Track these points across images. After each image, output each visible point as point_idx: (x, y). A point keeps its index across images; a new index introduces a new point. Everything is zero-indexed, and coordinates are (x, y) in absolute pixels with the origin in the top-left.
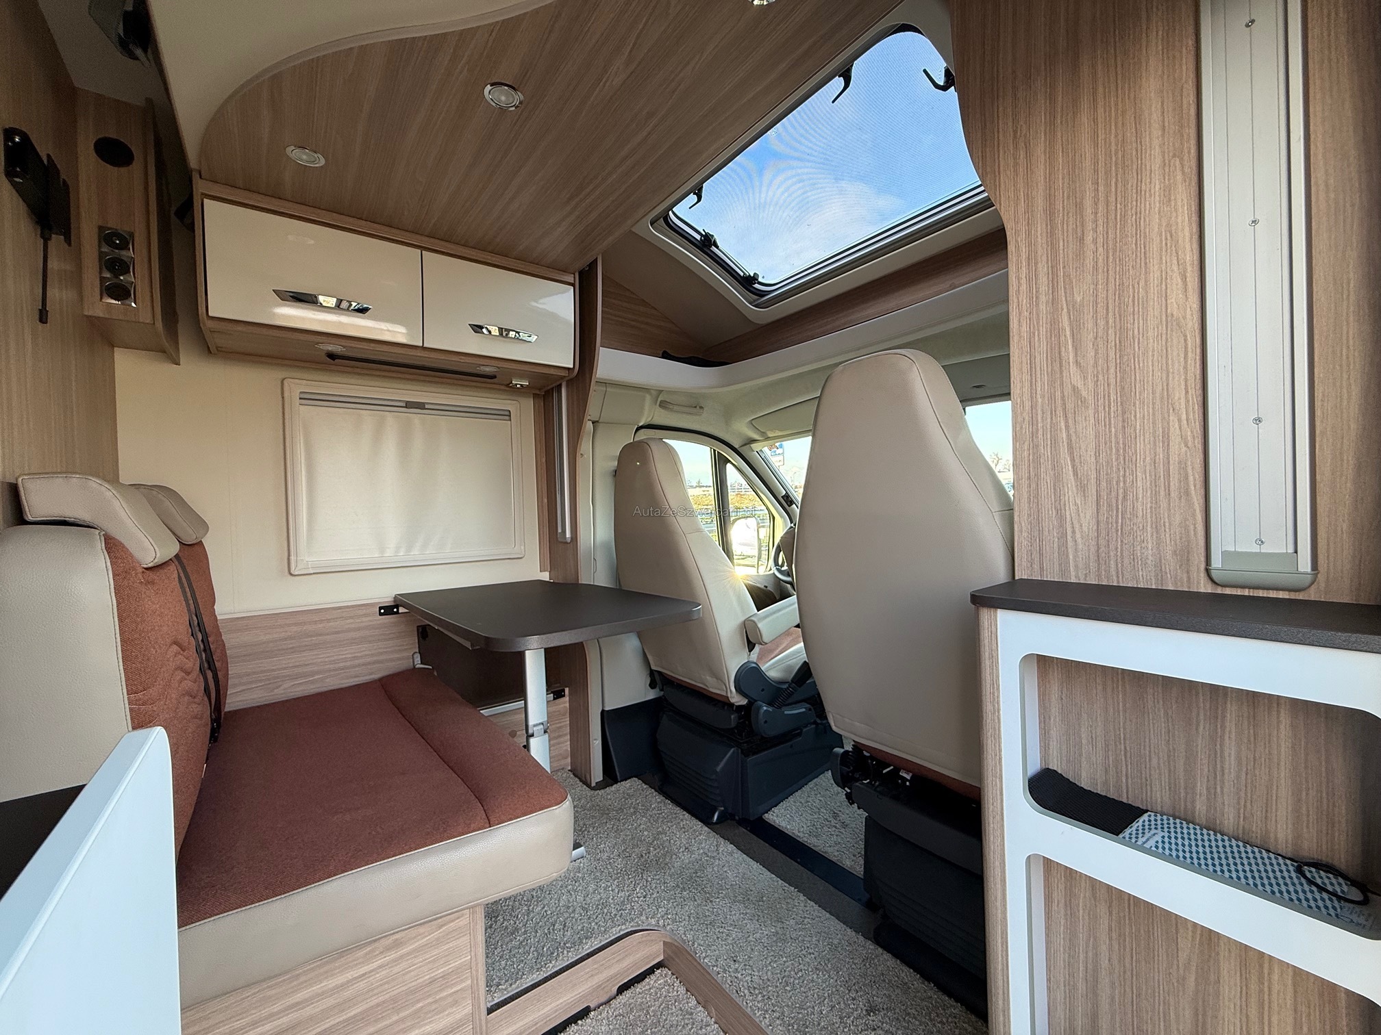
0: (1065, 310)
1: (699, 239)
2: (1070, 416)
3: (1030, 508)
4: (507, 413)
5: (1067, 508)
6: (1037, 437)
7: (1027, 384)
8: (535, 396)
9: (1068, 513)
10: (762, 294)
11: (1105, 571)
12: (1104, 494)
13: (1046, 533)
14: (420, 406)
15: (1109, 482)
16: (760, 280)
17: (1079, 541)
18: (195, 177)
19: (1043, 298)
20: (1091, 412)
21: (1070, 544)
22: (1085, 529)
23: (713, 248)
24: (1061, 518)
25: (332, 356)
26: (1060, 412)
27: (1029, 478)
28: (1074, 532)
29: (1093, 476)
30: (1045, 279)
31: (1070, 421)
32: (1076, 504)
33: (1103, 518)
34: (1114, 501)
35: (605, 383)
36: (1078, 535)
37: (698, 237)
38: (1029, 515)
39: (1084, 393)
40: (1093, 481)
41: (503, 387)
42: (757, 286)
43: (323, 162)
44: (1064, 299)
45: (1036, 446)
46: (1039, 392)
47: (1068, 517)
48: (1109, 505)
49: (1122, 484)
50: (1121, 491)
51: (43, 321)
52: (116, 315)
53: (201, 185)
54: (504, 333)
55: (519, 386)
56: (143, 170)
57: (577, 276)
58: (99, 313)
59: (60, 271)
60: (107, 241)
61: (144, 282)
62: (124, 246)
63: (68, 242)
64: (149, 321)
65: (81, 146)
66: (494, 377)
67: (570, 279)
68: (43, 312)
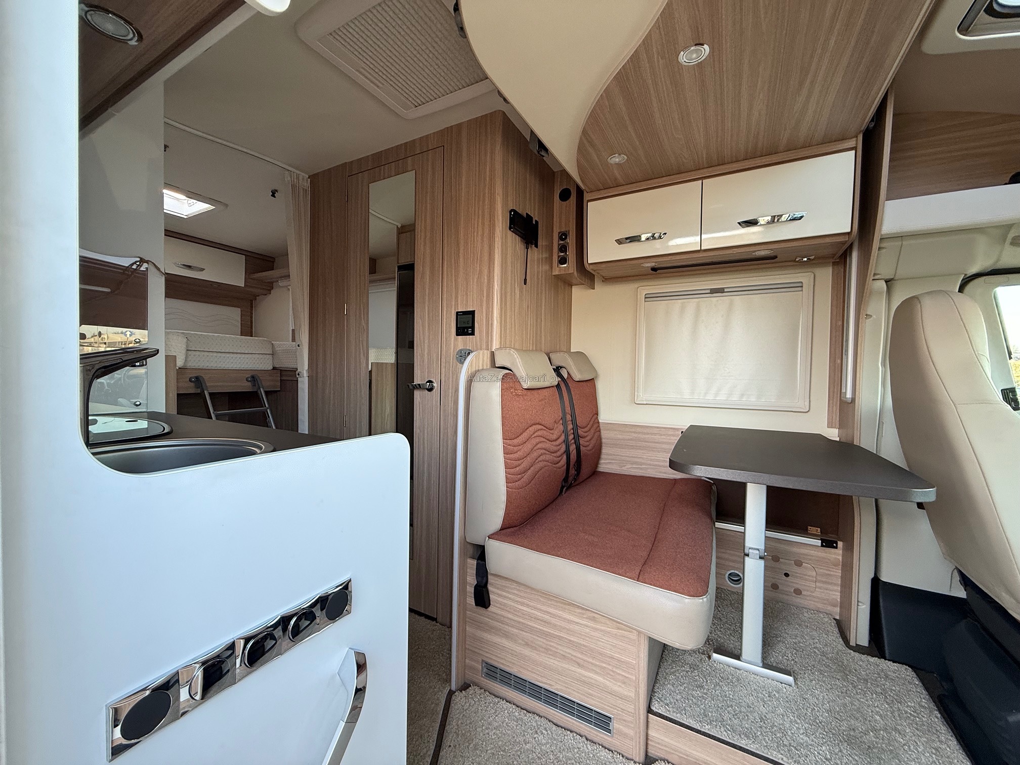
4: (800, 285)
8: (834, 264)
14: (721, 291)
18: (585, 194)
25: (654, 269)
35: (900, 237)
41: (791, 263)
43: (626, 157)
51: (525, 283)
52: (563, 272)
53: (587, 197)
54: (775, 220)
55: (806, 259)
56: (573, 198)
57: (860, 137)
58: (557, 273)
59: (538, 260)
60: (561, 238)
61: (571, 254)
62: (566, 238)
63: (536, 246)
64: (572, 272)
65: (555, 198)
66: (775, 257)
67: (851, 143)
68: (525, 280)
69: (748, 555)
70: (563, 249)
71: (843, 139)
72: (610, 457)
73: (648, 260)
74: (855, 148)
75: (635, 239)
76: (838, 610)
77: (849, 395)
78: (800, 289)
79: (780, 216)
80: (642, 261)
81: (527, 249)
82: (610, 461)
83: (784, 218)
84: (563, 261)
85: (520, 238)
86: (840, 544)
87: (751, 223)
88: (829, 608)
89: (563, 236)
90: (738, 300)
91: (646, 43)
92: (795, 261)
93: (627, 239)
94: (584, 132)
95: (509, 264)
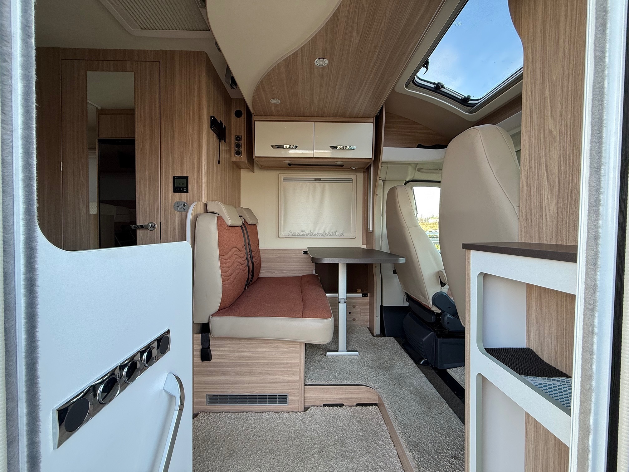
0: (548, 87)
1: (434, 87)
2: (547, 148)
3: (527, 203)
4: (351, 180)
5: (544, 201)
6: (531, 162)
7: (528, 133)
8: (364, 172)
9: (544, 204)
11: (560, 236)
12: (561, 191)
13: (533, 216)
14: (319, 179)
15: (564, 184)
16: (471, 98)
17: (548, 219)
18: (253, 115)
19: (538, 82)
20: (557, 143)
21: (544, 221)
22: (551, 212)
24: (541, 207)
25: (289, 164)
26: (542, 147)
27: (527, 186)
28: (546, 215)
29: (557, 181)
30: (539, 71)
31: (547, 151)
32: (548, 198)
33: (560, 205)
34: (566, 195)
35: (387, 163)
36: (548, 217)
38: (526, 207)
39: (554, 133)
40: (557, 184)
41: (348, 170)
43: (280, 101)
44: (547, 80)
45: (531, 168)
46: (533, 137)
47: (544, 206)
48: (564, 198)
49: (571, 184)
50: (570, 188)
51: (219, 163)
52: (238, 160)
53: (254, 118)
54: (344, 148)
55: (354, 168)
56: (244, 117)
57: (374, 118)
58: (234, 160)
59: (225, 150)
60: (236, 139)
61: (243, 149)
62: (240, 140)
63: (225, 142)
64: (244, 160)
65: (232, 114)
66: (343, 166)
67: (371, 120)
68: (219, 161)
69: (340, 302)
70: (238, 146)
71: (369, 118)
72: (266, 269)
73: (287, 159)
74: (373, 123)
75: (280, 147)
76: (368, 323)
77: (371, 229)
78: (351, 182)
79: (346, 146)
80: (284, 159)
81: (220, 142)
82: (266, 271)
83: (348, 148)
84: (238, 153)
85: (216, 135)
86: (369, 294)
87: (335, 148)
88: (365, 323)
89: (238, 138)
90: (327, 185)
91: (302, 48)
92: (350, 168)
93: (276, 146)
94: (261, 82)
95: (211, 149)
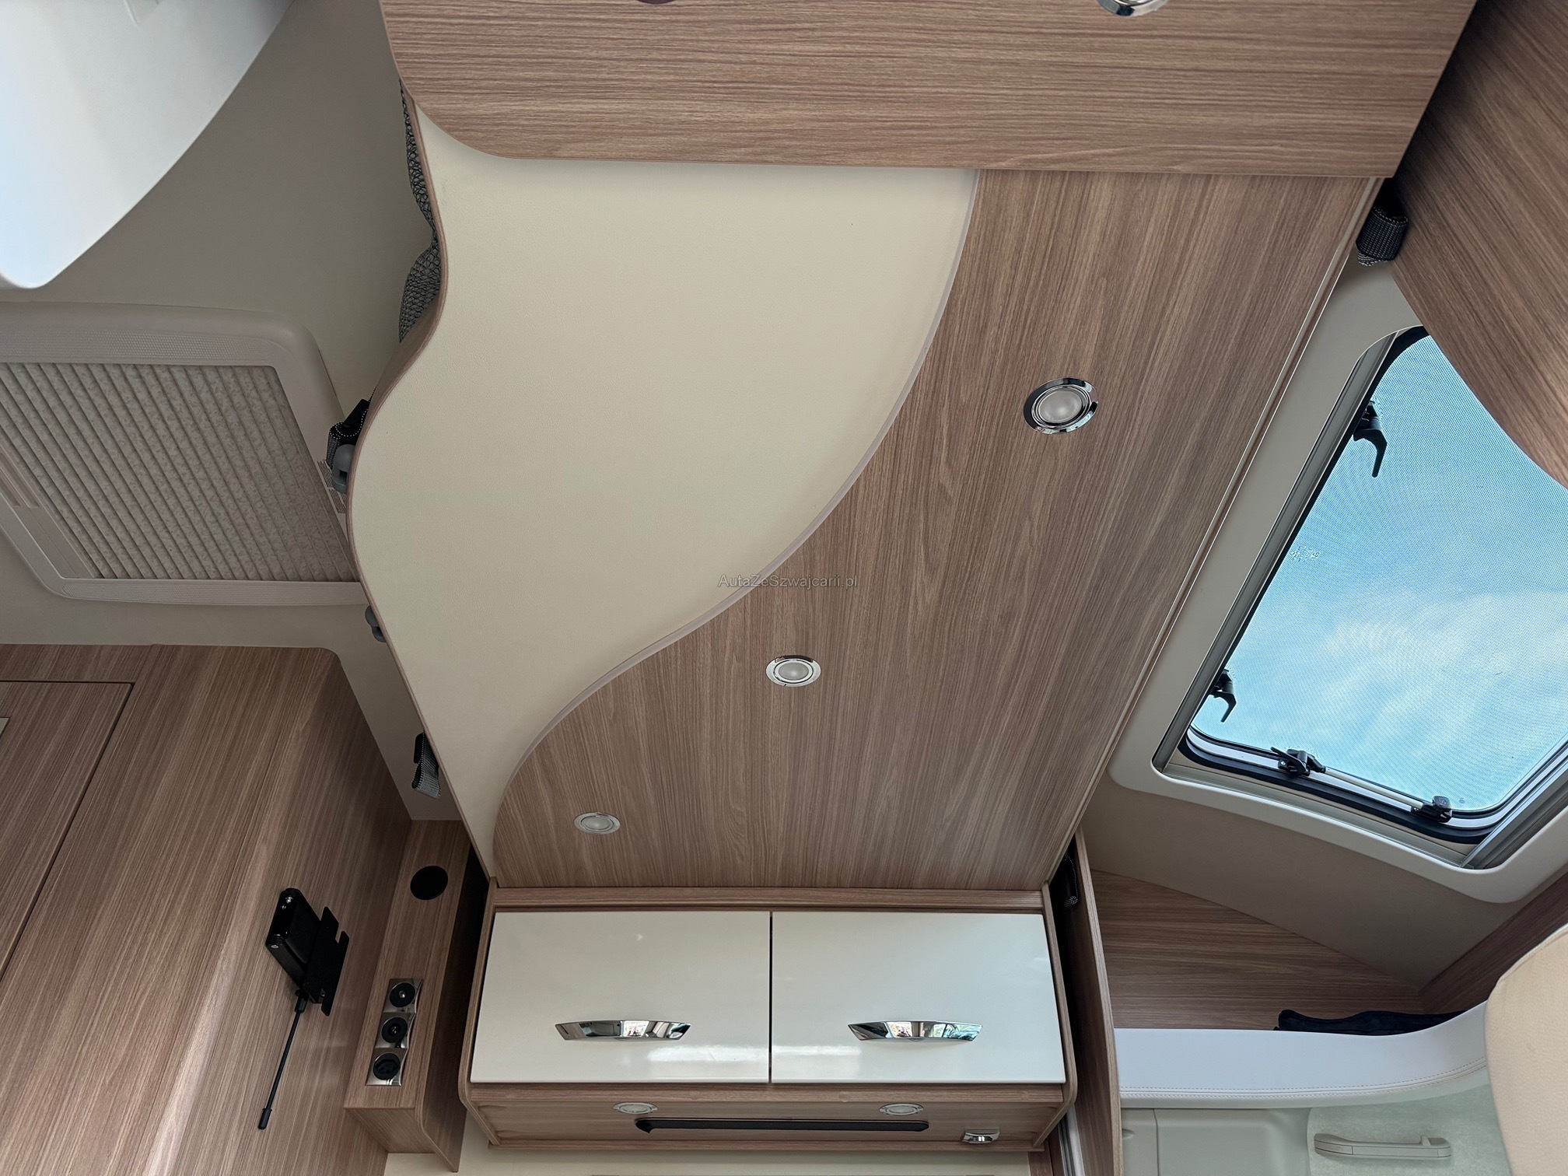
1: (1276, 767)
8: (1034, 1158)
10: (1474, 837)
16: (1454, 806)
18: (492, 887)
23: (1314, 775)
25: (644, 1124)
35: (1150, 1109)
37: (1274, 764)
41: (953, 1147)
42: (1454, 822)
43: (618, 824)
51: (262, 1125)
52: (379, 1103)
53: (494, 897)
54: (921, 1031)
55: (982, 1139)
56: (450, 898)
57: (1046, 890)
58: (357, 1101)
59: (317, 1052)
60: (394, 998)
61: (416, 1050)
62: (409, 1000)
63: (327, 1010)
64: (410, 1105)
65: (400, 884)
66: (922, 1126)
67: (1034, 900)
68: (266, 1113)
70: (394, 1030)
71: (1020, 888)
73: (636, 1094)
74: (1041, 911)
75: (604, 1030)
79: (929, 1025)
80: (616, 1095)
81: (299, 1012)
83: (937, 1031)
84: (386, 1067)
85: (285, 976)
87: (873, 1031)
89: (402, 993)
92: (961, 1140)
93: (583, 1025)
94: (542, 749)
95: (234, 1050)
